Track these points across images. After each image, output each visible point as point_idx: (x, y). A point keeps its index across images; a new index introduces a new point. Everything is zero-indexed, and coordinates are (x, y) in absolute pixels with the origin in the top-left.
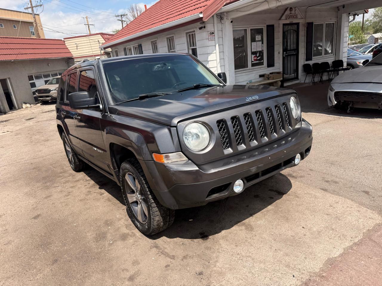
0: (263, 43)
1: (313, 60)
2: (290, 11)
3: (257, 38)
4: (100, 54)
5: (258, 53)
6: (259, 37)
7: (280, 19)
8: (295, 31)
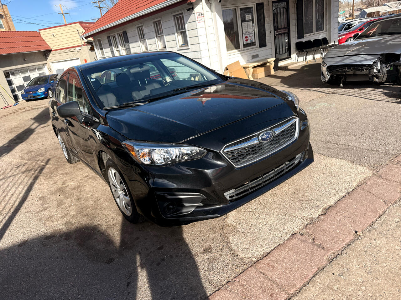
0: (253, 23)
1: (304, 37)
3: (247, 17)
4: (81, 44)
6: (249, 16)
8: (285, 8)
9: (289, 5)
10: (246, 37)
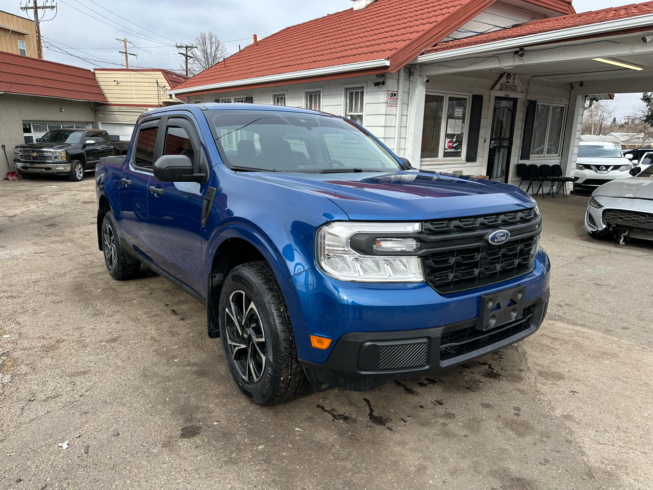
1: (530, 159)
2: (507, 79)
4: (157, 104)
5: (455, 137)
6: (460, 112)
7: (492, 88)
8: (510, 110)
10: (450, 142)
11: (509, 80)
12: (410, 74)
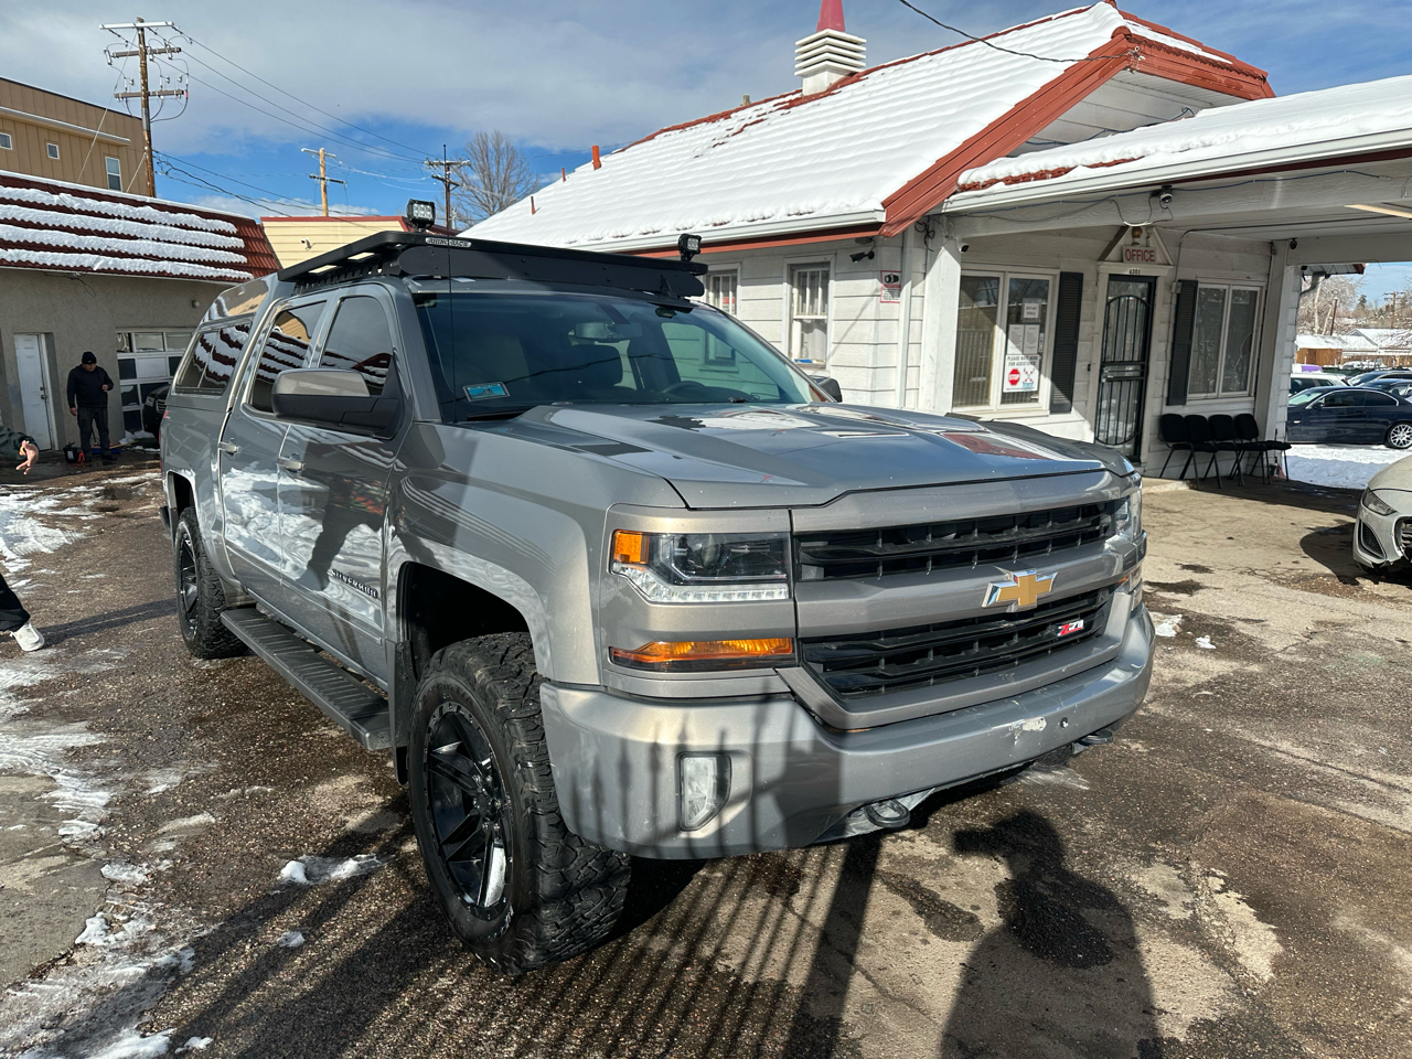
1: (1188, 403)
2: (1134, 236)
3: (1026, 311)
6: (1034, 308)
7: (1103, 258)
8: (1142, 301)
9: (1154, 295)
10: (1015, 372)
11: (1137, 240)
12: (927, 236)
